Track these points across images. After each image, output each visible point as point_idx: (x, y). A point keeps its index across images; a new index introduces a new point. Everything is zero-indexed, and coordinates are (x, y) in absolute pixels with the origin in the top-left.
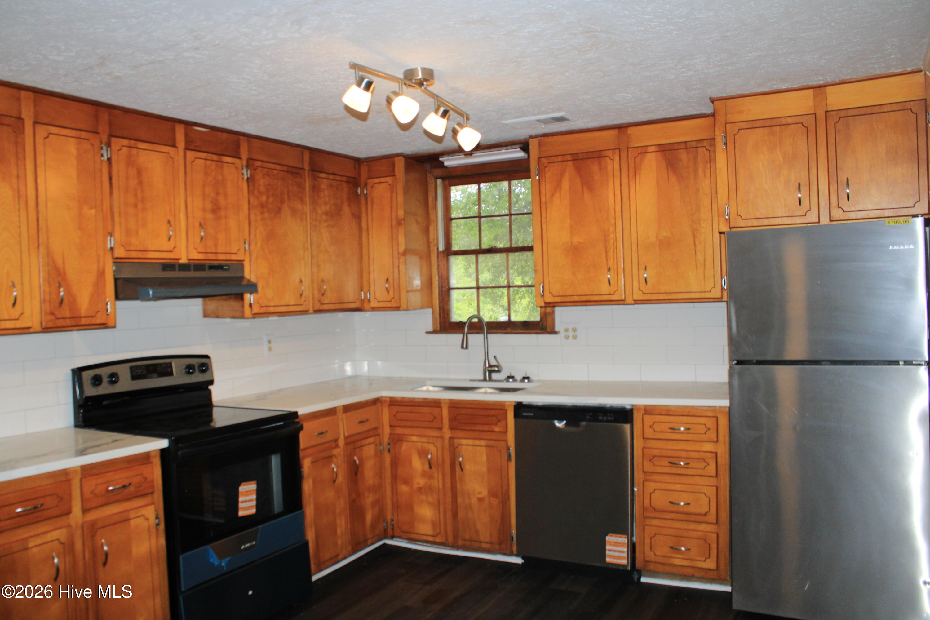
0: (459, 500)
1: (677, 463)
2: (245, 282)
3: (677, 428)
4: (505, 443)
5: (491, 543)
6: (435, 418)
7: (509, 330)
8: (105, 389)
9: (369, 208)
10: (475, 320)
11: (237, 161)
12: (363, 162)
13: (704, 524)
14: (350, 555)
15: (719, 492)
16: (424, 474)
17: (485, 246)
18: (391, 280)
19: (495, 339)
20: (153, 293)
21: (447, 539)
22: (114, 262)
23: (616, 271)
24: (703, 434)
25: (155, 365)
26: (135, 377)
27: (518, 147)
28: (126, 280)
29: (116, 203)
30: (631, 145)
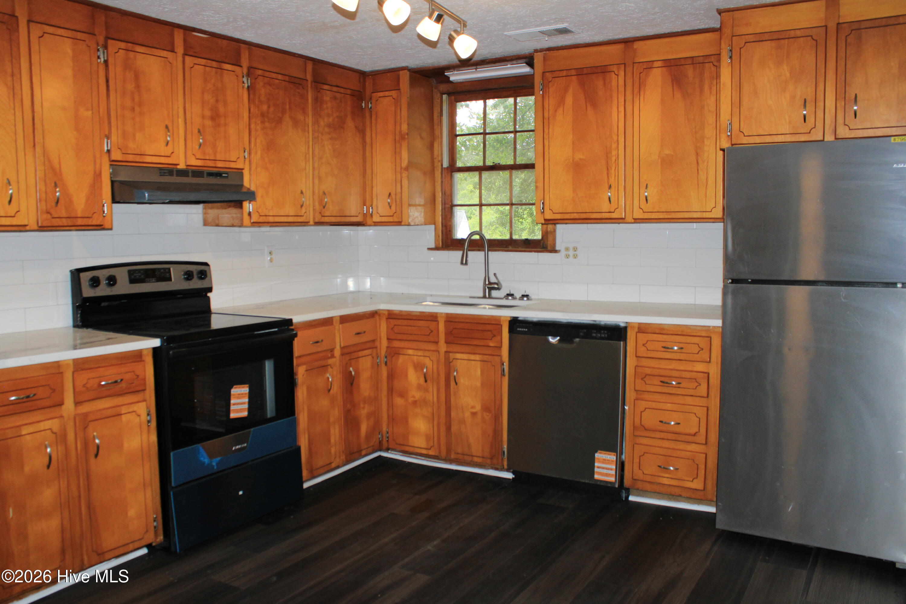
0: (453, 414)
1: (669, 382)
2: (244, 190)
3: (670, 347)
4: (499, 357)
5: (483, 457)
6: (432, 331)
7: (510, 248)
8: (103, 291)
9: (374, 121)
10: (477, 237)
11: (237, 69)
12: (369, 75)
13: (694, 444)
14: (345, 465)
15: (710, 413)
16: (419, 387)
17: (489, 163)
18: (393, 196)
19: (496, 256)
20: (148, 195)
21: (440, 452)
22: (111, 165)
23: (617, 189)
24: (696, 354)
25: (154, 270)
26: (133, 280)
27: (524, 62)
28: (122, 183)
29: (112, 106)
30: (638, 60)
